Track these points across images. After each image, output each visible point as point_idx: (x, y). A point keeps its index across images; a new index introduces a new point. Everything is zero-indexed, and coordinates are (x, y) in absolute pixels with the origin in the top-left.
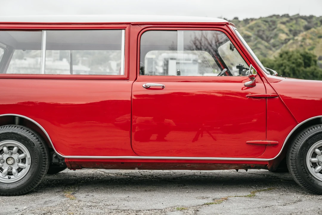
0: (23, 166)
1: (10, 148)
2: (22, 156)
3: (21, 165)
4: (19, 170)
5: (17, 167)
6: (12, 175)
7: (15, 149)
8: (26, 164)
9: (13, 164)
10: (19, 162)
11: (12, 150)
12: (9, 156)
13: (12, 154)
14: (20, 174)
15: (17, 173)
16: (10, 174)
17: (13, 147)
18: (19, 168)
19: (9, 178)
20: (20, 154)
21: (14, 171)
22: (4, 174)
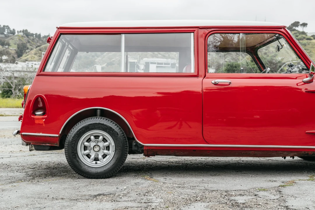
0: (107, 153)
1: (97, 137)
2: (106, 144)
3: (106, 152)
4: (104, 156)
5: (103, 154)
6: (98, 160)
7: (101, 138)
8: (110, 151)
9: (98, 151)
10: (104, 150)
11: (98, 138)
12: (96, 144)
13: (98, 142)
14: (105, 159)
15: (102, 158)
16: (96, 159)
17: (99, 136)
18: (104, 154)
19: (96, 163)
20: (105, 142)
21: (100, 157)
22: (92, 159)
